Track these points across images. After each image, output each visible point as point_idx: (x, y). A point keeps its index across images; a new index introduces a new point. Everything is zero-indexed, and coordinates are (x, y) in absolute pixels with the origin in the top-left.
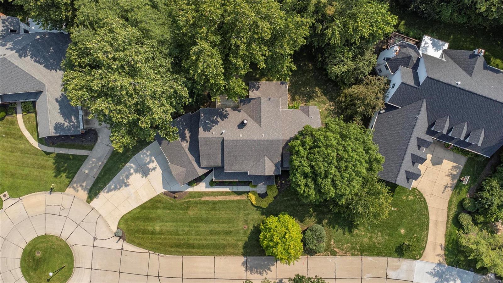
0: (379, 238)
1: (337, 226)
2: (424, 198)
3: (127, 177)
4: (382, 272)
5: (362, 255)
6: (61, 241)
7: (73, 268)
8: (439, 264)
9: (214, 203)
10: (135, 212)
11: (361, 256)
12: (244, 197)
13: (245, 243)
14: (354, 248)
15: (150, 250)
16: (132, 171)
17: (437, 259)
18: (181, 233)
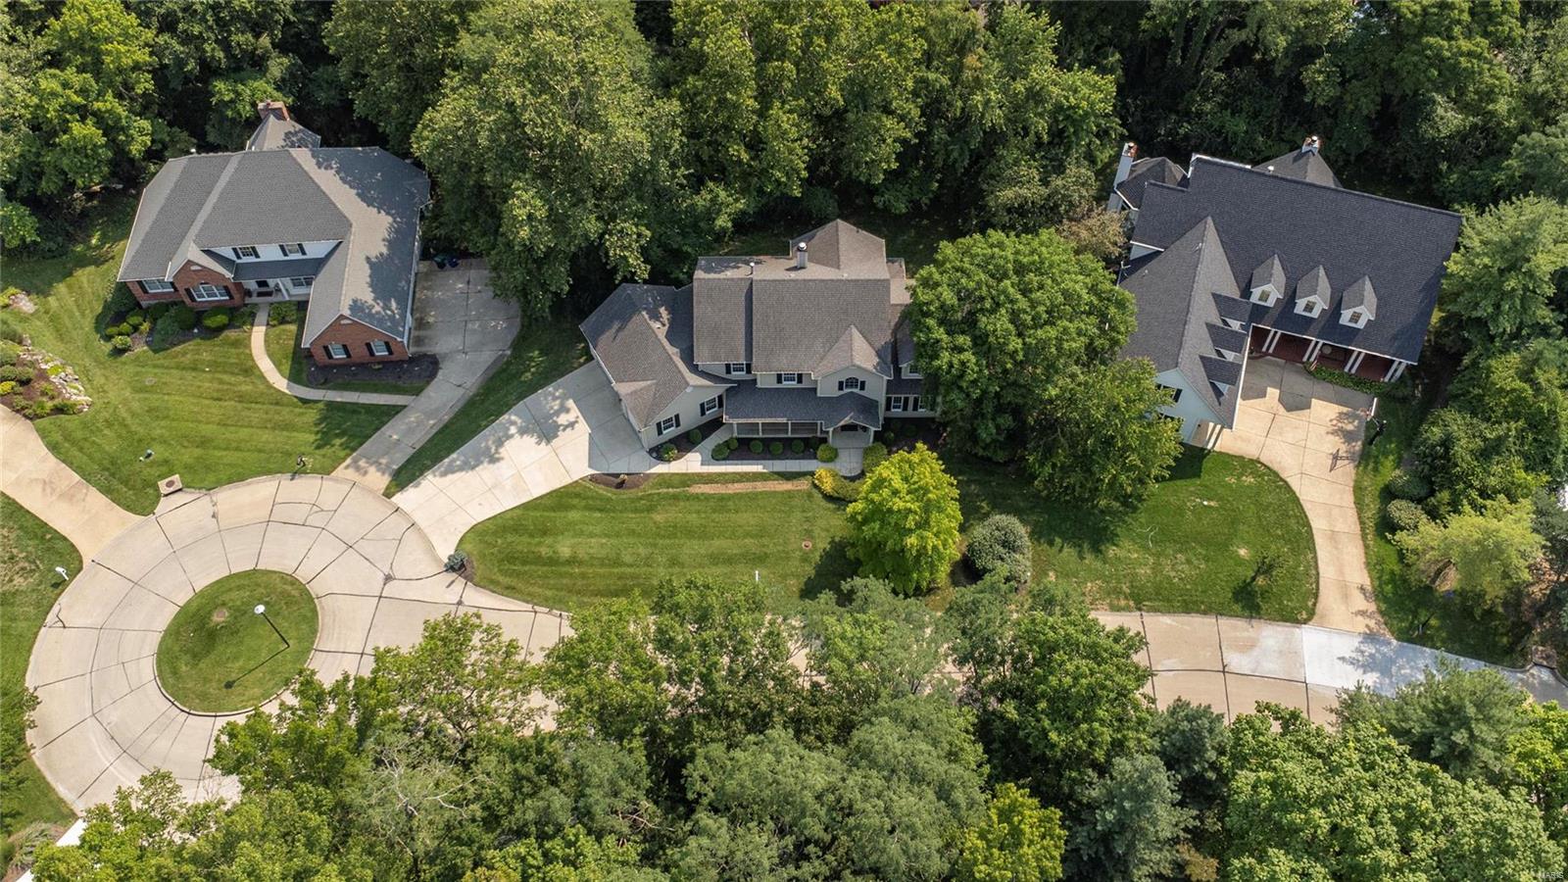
0: (1180, 568)
1: (1058, 540)
2: (1286, 482)
3: (500, 443)
4: (1208, 654)
5: (1140, 609)
6: (292, 584)
7: (309, 652)
8: (1370, 637)
9: (722, 498)
10: (508, 516)
11: (1138, 613)
12: (804, 485)
13: (806, 584)
14: (1118, 592)
15: (536, 604)
16: (513, 430)
17: (1361, 624)
18: (628, 559)
